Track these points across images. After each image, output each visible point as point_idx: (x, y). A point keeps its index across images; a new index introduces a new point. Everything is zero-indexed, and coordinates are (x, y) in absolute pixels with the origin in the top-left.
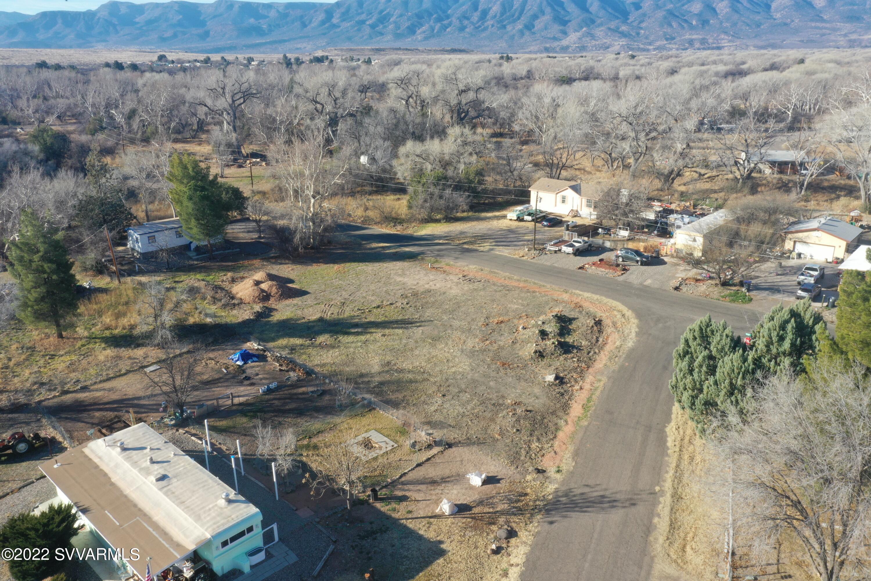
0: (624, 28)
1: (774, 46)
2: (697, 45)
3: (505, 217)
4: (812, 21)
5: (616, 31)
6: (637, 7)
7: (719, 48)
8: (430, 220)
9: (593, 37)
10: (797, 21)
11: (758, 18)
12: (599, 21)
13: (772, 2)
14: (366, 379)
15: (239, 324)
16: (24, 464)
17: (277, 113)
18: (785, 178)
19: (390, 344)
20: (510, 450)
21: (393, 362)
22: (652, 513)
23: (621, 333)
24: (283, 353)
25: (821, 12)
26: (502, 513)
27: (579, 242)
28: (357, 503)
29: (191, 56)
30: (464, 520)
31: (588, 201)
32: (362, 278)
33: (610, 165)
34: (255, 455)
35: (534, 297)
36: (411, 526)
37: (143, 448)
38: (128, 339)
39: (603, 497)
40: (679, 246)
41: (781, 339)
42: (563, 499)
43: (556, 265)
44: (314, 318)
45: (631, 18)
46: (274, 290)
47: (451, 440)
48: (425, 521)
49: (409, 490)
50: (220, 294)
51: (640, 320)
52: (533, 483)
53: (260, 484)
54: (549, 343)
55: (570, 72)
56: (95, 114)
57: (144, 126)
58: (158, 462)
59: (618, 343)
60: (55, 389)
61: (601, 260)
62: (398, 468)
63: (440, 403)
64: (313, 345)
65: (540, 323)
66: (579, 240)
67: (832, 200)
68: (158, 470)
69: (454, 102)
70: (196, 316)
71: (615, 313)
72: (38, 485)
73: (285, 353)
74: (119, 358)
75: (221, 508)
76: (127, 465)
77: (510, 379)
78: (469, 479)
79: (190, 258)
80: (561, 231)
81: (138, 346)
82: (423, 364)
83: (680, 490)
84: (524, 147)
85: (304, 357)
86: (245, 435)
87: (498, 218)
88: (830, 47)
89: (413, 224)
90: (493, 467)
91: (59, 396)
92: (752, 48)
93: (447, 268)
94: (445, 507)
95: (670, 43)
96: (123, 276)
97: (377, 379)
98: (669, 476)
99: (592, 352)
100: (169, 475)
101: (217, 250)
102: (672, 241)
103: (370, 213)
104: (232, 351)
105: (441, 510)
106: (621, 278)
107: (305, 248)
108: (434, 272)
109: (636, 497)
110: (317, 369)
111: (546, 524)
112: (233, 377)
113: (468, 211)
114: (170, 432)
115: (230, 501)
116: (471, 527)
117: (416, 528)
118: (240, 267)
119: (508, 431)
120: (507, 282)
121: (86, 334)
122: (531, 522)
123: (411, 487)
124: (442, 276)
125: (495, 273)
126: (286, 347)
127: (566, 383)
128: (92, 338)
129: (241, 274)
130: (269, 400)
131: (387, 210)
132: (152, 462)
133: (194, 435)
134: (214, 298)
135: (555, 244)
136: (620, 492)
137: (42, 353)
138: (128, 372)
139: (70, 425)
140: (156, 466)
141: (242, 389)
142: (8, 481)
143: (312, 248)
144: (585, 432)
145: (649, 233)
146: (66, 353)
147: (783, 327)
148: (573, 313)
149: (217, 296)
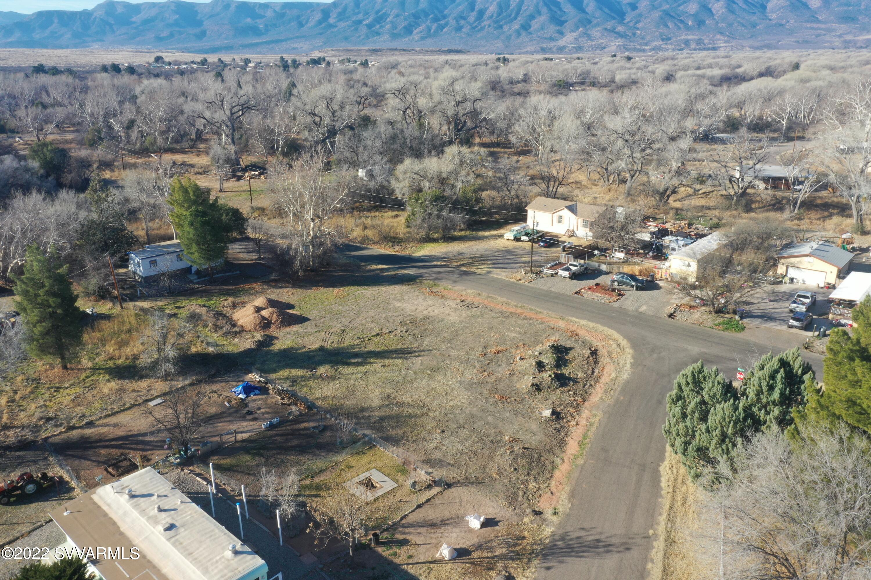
0: (620, 29)
1: (769, 47)
2: (693, 46)
3: (502, 236)
4: (808, 21)
5: (612, 31)
6: (634, 7)
7: (714, 49)
8: (428, 240)
9: (589, 37)
10: (792, 21)
11: (754, 18)
12: (595, 22)
13: (767, 3)
14: (367, 414)
15: (241, 353)
16: (33, 505)
17: (275, 124)
18: (779, 194)
19: (390, 375)
20: (508, 491)
21: (393, 395)
22: (646, 559)
23: (616, 364)
24: (285, 385)
25: (816, 13)
26: (501, 558)
27: (576, 265)
28: (359, 547)
29: (188, 57)
30: (464, 565)
31: (585, 222)
32: (362, 304)
33: (606, 179)
34: (259, 496)
35: (531, 324)
36: (411, 572)
37: (151, 495)
38: (132, 370)
39: (598, 541)
40: (673, 270)
41: (771, 388)
42: (560, 543)
43: (552, 289)
44: (314, 347)
45: (627, 19)
46: (275, 317)
47: (450, 480)
48: (425, 567)
49: (409, 533)
50: (222, 322)
51: (635, 350)
52: (530, 526)
53: (264, 528)
54: (545, 375)
55: (567, 76)
56: (93, 124)
57: (142, 137)
58: (165, 510)
59: (613, 375)
60: (61, 425)
61: (597, 285)
62: (398, 509)
63: (439, 439)
64: (313, 377)
65: (537, 353)
66: (575, 263)
67: (824, 218)
68: (166, 519)
69: (451, 113)
70: (198, 345)
71: (611, 342)
72: (47, 529)
73: (286, 385)
74: (123, 390)
75: (228, 560)
76: (135, 514)
77: (508, 414)
78: (468, 522)
79: (191, 282)
80: (557, 252)
81: (142, 377)
82: (423, 397)
83: (673, 533)
84: (521, 158)
85: (305, 389)
86: (249, 474)
87: (495, 237)
88: (825, 48)
89: (412, 244)
90: (491, 509)
91: (65, 432)
92: (748, 49)
93: (445, 293)
94: (445, 552)
95: (666, 44)
96: (125, 301)
97: (377, 413)
98: (662, 519)
99: (588, 385)
100: (177, 524)
101: (218, 273)
102: (667, 264)
103: (369, 233)
104: (234, 383)
105: (441, 554)
106: (617, 305)
107: (306, 271)
108: (432, 297)
109: (630, 541)
110: (319, 403)
111: (543, 569)
112: (236, 412)
113: (465, 230)
114: (175, 472)
115: (236, 553)
116: (470, 573)
117: (417, 574)
118: (240, 291)
119: (505, 470)
120: (504, 308)
121: (90, 365)
122: (528, 568)
123: (411, 530)
124: (440, 301)
125: (492, 298)
126: (287, 379)
127: (563, 418)
128: (95, 369)
129: (242, 299)
130: (271, 436)
131: (385, 230)
132: (160, 510)
133: (198, 475)
134: (215, 325)
135: (552, 268)
136: (615, 535)
137: (47, 386)
138: (133, 406)
139: (76, 463)
140: (164, 515)
141: (245, 425)
142: (18, 524)
143: (311, 270)
144: (581, 472)
145: (645, 255)
146: (71, 385)
147: (772, 377)
148: (569, 342)
149: (219, 323)
